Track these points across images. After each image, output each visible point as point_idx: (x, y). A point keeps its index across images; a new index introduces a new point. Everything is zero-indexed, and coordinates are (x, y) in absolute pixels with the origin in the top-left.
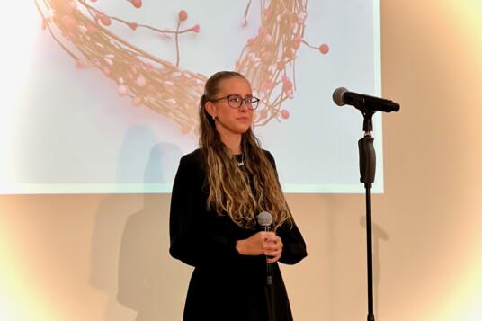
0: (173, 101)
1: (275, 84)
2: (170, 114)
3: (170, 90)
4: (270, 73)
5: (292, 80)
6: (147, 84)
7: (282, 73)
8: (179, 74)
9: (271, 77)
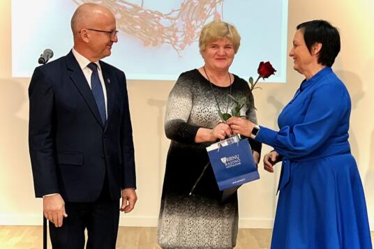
0: (139, 27)
1: (209, 16)
2: (137, 35)
3: (136, 21)
4: (205, 9)
5: (220, 13)
6: (122, 18)
7: (214, 9)
8: (143, 11)
9: (205, 12)
